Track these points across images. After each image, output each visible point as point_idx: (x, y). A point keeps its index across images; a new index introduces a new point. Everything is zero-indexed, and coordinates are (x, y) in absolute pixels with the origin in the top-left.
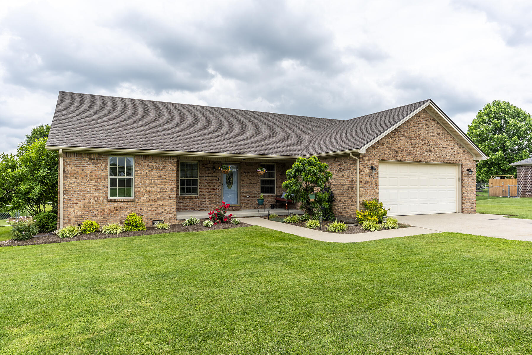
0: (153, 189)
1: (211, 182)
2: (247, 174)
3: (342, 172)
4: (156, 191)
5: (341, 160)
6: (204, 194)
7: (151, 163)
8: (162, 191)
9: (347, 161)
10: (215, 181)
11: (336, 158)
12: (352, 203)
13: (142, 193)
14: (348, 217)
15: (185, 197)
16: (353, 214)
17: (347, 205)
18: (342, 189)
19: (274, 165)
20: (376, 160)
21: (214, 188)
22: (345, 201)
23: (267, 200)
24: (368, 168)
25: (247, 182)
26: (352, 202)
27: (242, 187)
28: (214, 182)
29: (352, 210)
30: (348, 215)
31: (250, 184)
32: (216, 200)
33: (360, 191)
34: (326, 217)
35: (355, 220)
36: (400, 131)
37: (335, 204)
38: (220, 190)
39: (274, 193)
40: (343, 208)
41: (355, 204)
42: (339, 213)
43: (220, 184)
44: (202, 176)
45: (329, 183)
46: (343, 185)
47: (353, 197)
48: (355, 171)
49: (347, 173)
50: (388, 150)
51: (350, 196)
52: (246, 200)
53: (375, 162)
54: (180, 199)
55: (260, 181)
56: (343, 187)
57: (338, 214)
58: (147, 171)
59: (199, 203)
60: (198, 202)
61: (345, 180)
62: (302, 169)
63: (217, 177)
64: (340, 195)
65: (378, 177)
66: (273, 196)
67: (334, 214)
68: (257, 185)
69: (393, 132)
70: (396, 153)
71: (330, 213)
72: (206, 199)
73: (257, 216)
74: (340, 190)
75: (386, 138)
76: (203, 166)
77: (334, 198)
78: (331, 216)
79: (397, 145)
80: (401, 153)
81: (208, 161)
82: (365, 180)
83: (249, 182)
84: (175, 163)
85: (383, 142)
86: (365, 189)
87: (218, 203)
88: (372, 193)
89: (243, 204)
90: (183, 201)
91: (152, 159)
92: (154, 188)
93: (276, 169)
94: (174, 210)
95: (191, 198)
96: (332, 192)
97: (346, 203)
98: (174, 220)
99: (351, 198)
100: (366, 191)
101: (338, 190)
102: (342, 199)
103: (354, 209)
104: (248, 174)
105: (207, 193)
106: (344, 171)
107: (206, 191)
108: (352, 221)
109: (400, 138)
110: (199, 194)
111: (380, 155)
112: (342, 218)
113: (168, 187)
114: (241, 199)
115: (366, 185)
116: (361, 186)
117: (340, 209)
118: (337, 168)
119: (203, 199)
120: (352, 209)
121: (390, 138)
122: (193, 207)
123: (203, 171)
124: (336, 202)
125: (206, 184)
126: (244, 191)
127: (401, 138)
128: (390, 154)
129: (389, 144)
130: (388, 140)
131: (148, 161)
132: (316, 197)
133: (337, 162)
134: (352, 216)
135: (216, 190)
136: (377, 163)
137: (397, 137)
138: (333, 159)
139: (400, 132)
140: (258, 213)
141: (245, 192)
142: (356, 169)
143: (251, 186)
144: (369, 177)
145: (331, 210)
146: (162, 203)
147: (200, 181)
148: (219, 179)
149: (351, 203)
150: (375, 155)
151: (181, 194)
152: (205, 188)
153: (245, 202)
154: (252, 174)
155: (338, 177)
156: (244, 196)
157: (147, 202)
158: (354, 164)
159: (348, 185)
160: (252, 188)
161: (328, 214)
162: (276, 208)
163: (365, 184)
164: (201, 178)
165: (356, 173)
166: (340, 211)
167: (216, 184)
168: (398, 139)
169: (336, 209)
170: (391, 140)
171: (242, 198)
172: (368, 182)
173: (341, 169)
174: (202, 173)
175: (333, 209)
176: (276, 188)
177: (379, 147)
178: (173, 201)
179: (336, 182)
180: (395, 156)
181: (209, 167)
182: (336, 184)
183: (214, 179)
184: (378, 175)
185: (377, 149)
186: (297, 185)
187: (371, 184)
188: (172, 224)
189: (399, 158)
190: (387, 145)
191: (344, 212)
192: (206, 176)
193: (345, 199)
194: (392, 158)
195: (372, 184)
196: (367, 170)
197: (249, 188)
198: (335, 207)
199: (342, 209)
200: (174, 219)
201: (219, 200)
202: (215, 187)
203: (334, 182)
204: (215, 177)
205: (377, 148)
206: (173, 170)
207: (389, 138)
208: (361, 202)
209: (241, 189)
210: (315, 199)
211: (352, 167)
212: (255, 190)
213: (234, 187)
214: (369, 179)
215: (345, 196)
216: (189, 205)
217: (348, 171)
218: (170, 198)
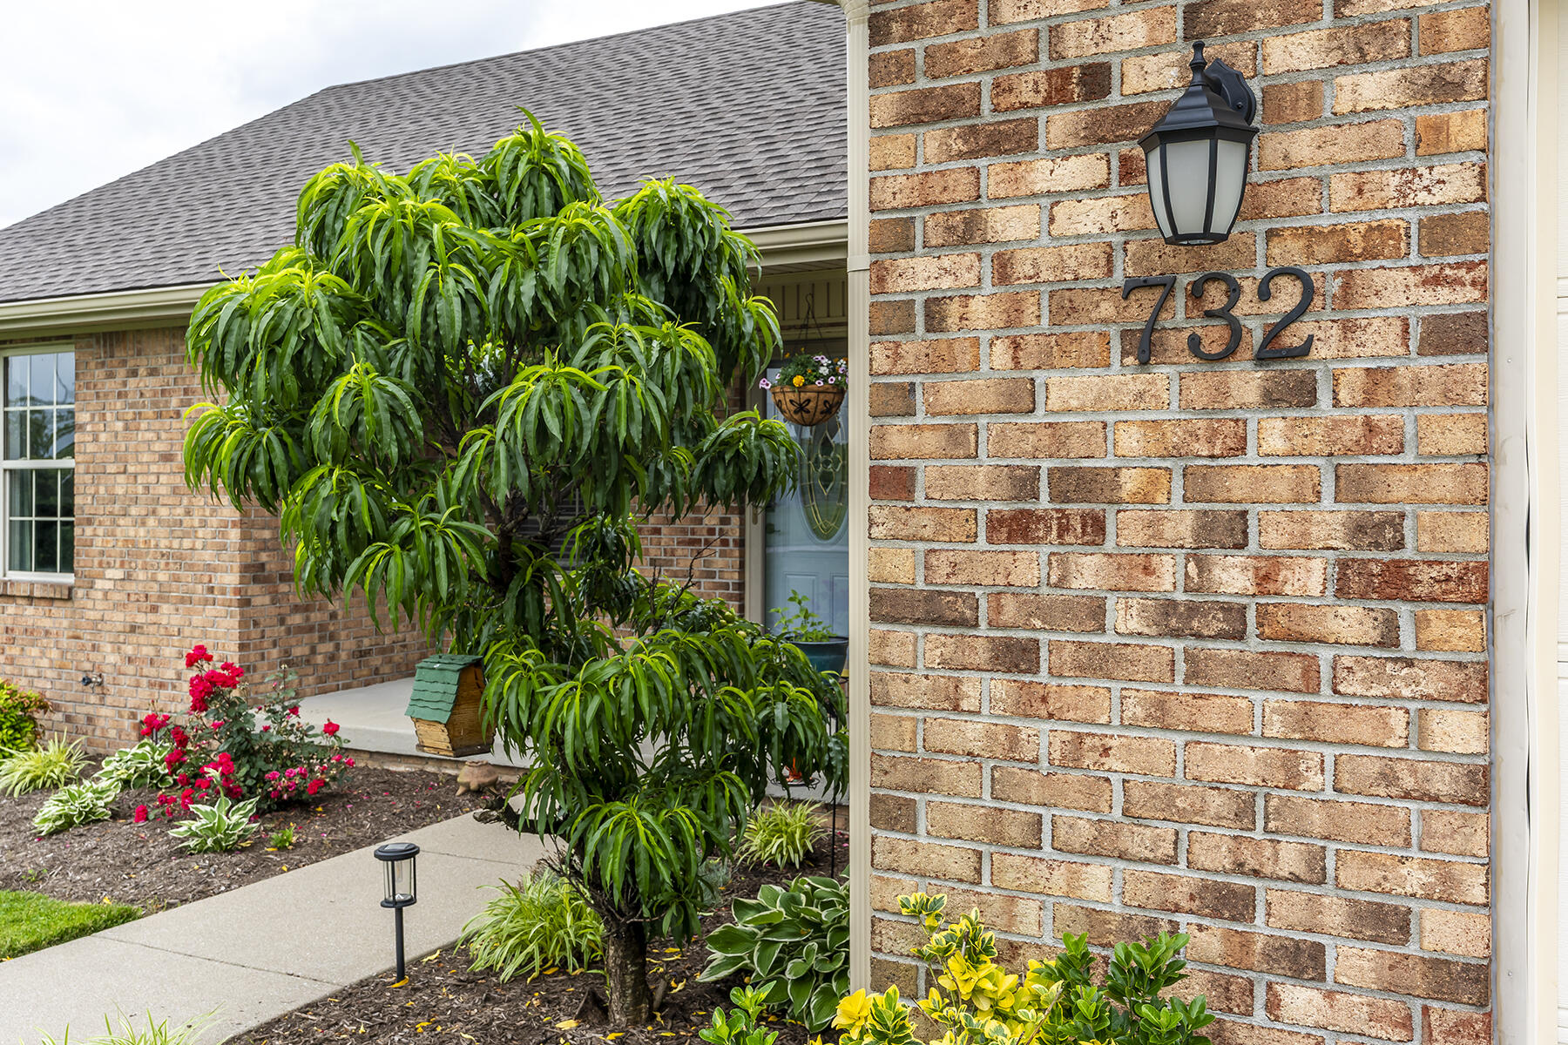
0: (142, 531)
4: (153, 543)
7: (134, 373)
8: (176, 544)
13: (102, 553)
21: (693, 533)
24: (1108, 129)
58: (119, 425)
82: (1009, 443)
86: (1016, 657)
88: (1240, 760)
91: (139, 354)
92: (144, 524)
113: (204, 524)
115: (1028, 562)
131: (124, 363)
135: (707, 542)
144: (1146, 352)
146: (176, 620)
157: (116, 606)
163: (1015, 529)
172: (1081, 482)
187: (1184, 528)
195: (1225, 532)
196: (1071, 206)
214: (1121, 406)
218: (211, 590)
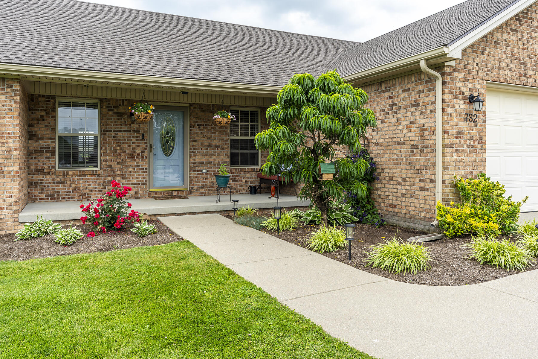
1: (127, 143)
2: (202, 127)
3: (396, 112)
5: (395, 85)
6: (111, 166)
9: (409, 86)
10: (134, 140)
11: (380, 84)
12: (422, 185)
14: (413, 218)
15: (67, 172)
16: (425, 210)
17: (408, 188)
18: (395, 151)
19: (258, 111)
20: (481, 81)
21: (132, 155)
22: (404, 180)
23: (244, 178)
24: (464, 98)
25: (202, 144)
26: (421, 181)
27: (193, 152)
28: (134, 143)
29: (423, 202)
30: (412, 213)
31: (209, 146)
32: (137, 178)
33: (443, 156)
34: (360, 215)
35: (433, 225)
36: (531, 19)
37: (379, 185)
38: (147, 158)
39: (257, 164)
40: (400, 195)
41: (431, 185)
42: (390, 205)
43: (147, 146)
44: (107, 131)
45: (366, 141)
46: (399, 144)
47: (425, 168)
48: (431, 107)
49: (408, 114)
50: (506, 60)
51: (417, 167)
52: (201, 178)
53: (478, 86)
54: (58, 176)
55: (229, 142)
56: (399, 147)
57: (385, 208)
59: (99, 185)
60: (98, 181)
61: (405, 131)
62: (303, 101)
63: (139, 132)
64: (391, 167)
65: (484, 121)
66: (254, 170)
67: (377, 207)
68: (223, 149)
69: (517, 19)
70: (523, 68)
71: (369, 206)
72: (116, 175)
73: (213, 212)
74: (391, 155)
75: (503, 32)
76: (109, 110)
77: (376, 173)
78: (370, 213)
79: (525, 49)
80: (533, 70)
81: (120, 100)
82: (456, 129)
83: (206, 144)
84: (15, 94)
85: (496, 40)
86: (457, 151)
87: (142, 184)
88: (472, 159)
89: (193, 185)
90: (65, 180)
93: (261, 119)
94: (12, 200)
95: (82, 175)
96: (372, 159)
97: (407, 183)
98: (12, 224)
99: (419, 172)
100: (458, 156)
101: (386, 155)
102: (395, 175)
103: (427, 198)
104: (204, 128)
105: (118, 163)
106: (402, 111)
107: (116, 160)
108: (422, 227)
109: (531, 34)
110: (101, 166)
111: (489, 71)
112: (397, 218)
114: (190, 176)
115: (458, 141)
116: (447, 141)
117: (390, 198)
118: (385, 106)
119: (109, 176)
120: (421, 197)
121: (512, 33)
122: (87, 191)
123: (108, 119)
124: (381, 182)
125: (115, 145)
126: (197, 161)
127: (533, 34)
128: (510, 70)
129: (509, 46)
130: (505, 36)
132: (337, 171)
133: (383, 92)
134: (423, 214)
135: (137, 157)
136: (483, 88)
137: (525, 32)
138: (374, 88)
139: (530, 21)
140: (215, 204)
141: (199, 162)
142: (434, 103)
143: (211, 152)
144: (466, 120)
145: (370, 200)
147: (103, 140)
148: (143, 135)
149: (418, 185)
150: (479, 69)
151: (60, 166)
152: (114, 154)
153: (199, 182)
154: (212, 128)
155: (386, 125)
156: (197, 171)
158: (429, 90)
159: (412, 143)
160: (212, 155)
161: (363, 207)
162: (260, 193)
163: (457, 137)
164: (105, 134)
165: (433, 111)
166: (391, 202)
167: (138, 146)
168: (526, 36)
169: (382, 197)
170: (513, 38)
171: (192, 173)
172: (462, 133)
173: (394, 107)
174: (107, 124)
175: (375, 196)
176: (261, 155)
177: (488, 50)
178: (9, 180)
179: (383, 137)
180: (521, 75)
181: (122, 111)
182: (382, 141)
183: (133, 137)
184: (484, 116)
185: (482, 56)
186: (290, 141)
187: (469, 138)
188: (8, 232)
189: (529, 80)
190: (504, 47)
191: (401, 205)
192: (115, 131)
193: (404, 176)
194: (515, 78)
195: (471, 138)
196: (461, 105)
197: (207, 155)
198: (379, 193)
199: (397, 197)
200: (12, 220)
201: (144, 178)
202: (135, 152)
203: (377, 137)
204: (136, 131)
205: (482, 53)
206: (10, 110)
207: (509, 33)
208: (447, 183)
209: (190, 158)
210: (334, 175)
211: (422, 99)
212: (219, 160)
213: (177, 152)
214: (464, 126)
215: (403, 167)
216: (79, 188)
217: (413, 109)
